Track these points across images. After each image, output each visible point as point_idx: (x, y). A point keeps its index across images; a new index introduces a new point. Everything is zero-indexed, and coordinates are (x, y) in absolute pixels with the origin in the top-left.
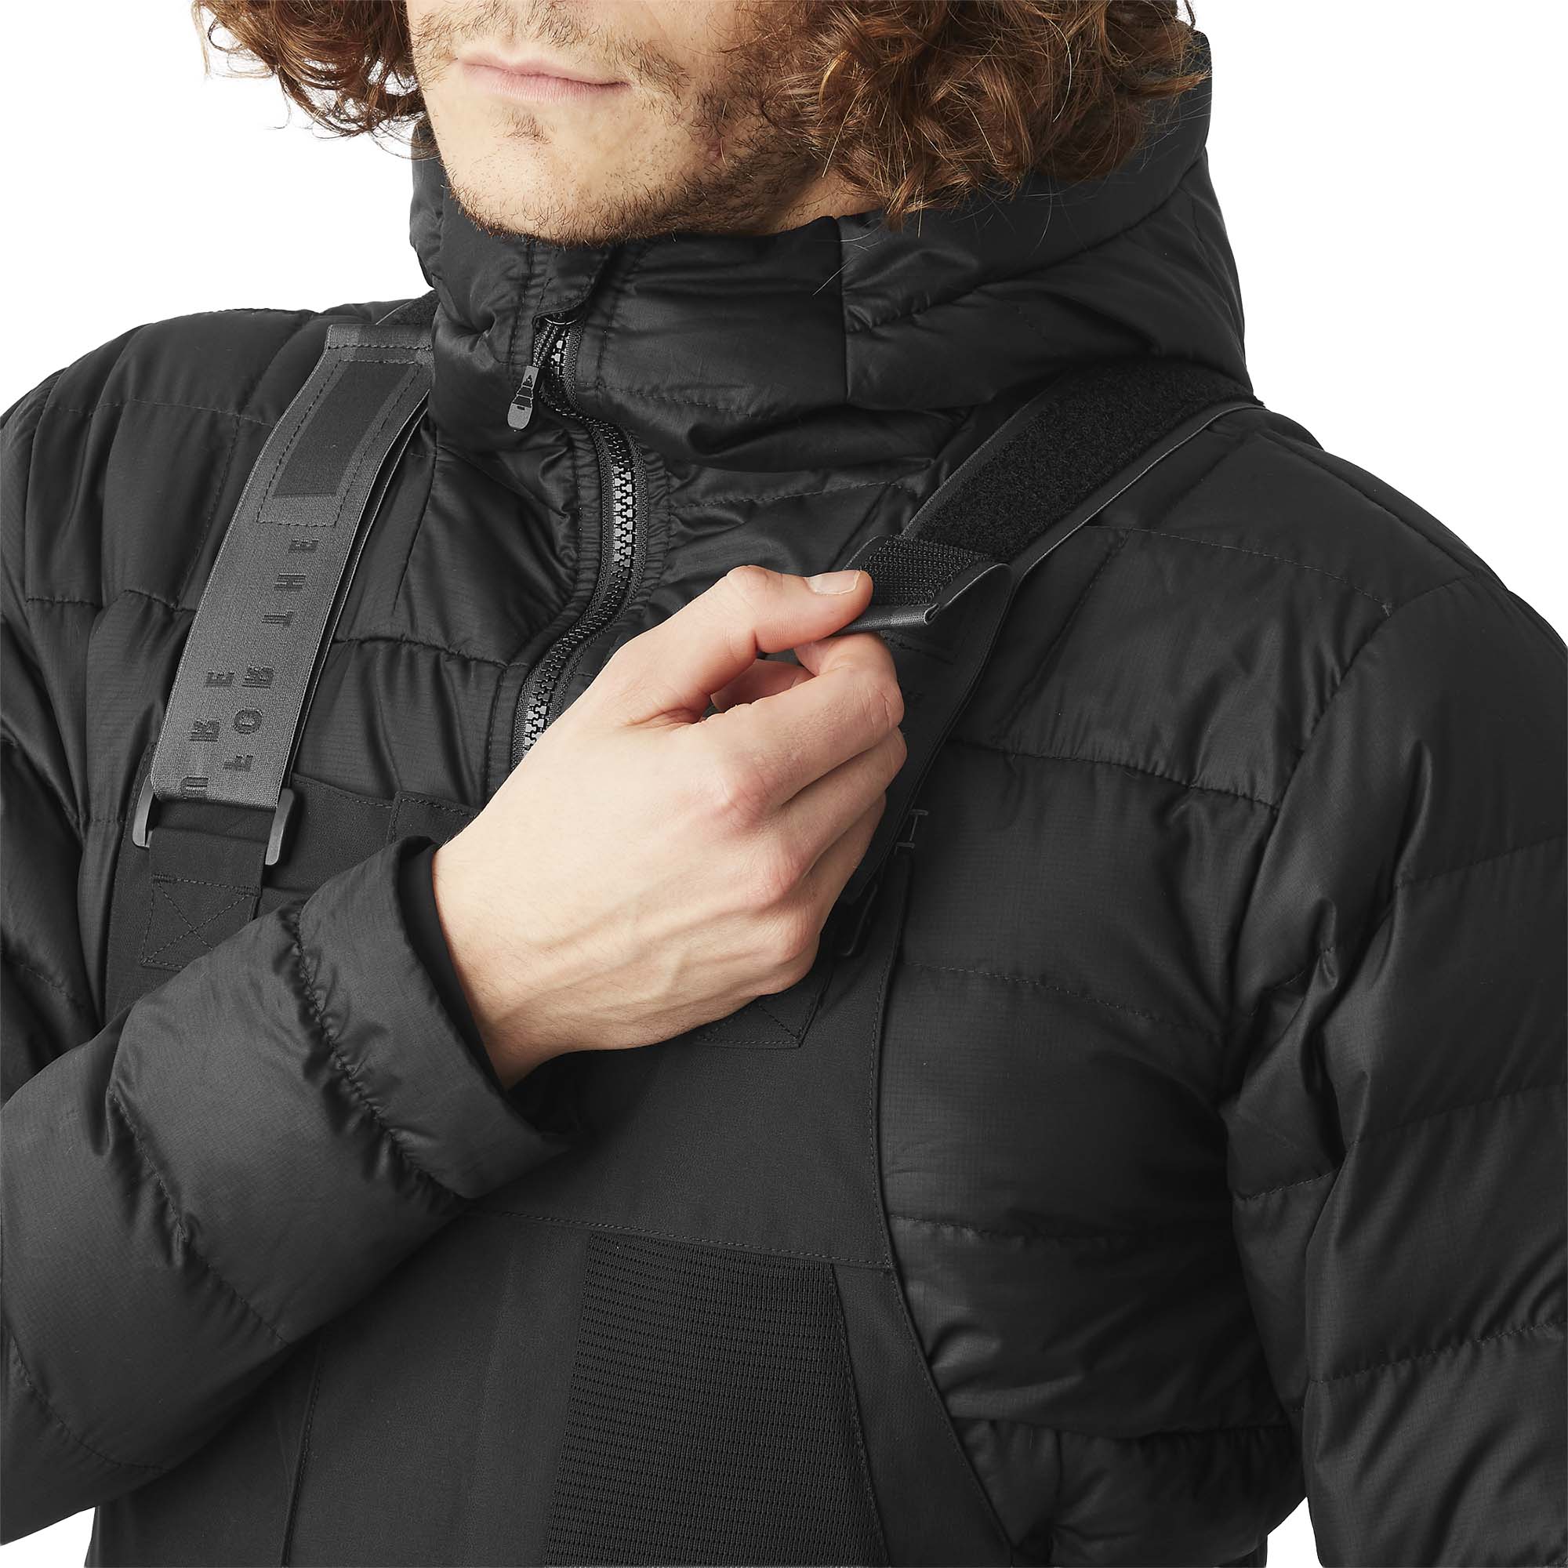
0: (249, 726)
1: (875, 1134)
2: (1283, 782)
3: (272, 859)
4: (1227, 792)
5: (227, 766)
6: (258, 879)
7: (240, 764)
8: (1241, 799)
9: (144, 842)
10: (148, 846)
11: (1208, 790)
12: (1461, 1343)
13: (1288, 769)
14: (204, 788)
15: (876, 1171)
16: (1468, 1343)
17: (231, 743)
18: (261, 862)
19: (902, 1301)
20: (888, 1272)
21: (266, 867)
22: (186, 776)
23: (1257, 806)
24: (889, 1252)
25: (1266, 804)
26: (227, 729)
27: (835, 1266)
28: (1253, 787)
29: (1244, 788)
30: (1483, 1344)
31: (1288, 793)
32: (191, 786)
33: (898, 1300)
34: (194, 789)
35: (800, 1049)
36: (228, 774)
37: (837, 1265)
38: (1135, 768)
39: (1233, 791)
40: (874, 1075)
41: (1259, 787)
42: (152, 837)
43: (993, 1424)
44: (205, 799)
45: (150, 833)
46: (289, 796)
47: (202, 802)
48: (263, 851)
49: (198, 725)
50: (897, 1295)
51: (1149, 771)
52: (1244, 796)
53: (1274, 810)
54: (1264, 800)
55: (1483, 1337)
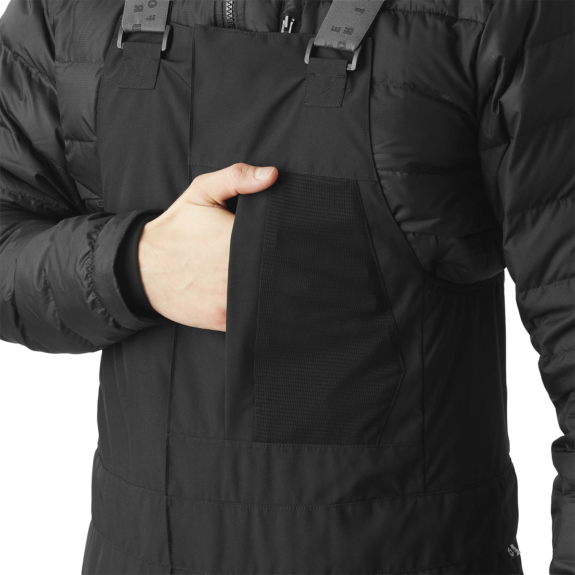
0: (153, 5)
1: (369, 135)
2: (486, 15)
3: (164, 48)
4: (469, 20)
5: (147, 19)
6: (159, 56)
7: (151, 18)
8: (473, 22)
9: (121, 47)
10: (122, 48)
11: (463, 19)
12: (553, 201)
13: (489, 11)
14: (140, 27)
15: (370, 148)
16: (555, 201)
17: (148, 11)
18: (160, 50)
19: (381, 191)
20: (376, 182)
21: (162, 51)
22: (134, 24)
23: (479, 24)
24: (376, 175)
25: (481, 23)
26: (146, 7)
27: (357, 181)
28: (477, 18)
29: (474, 18)
30: (561, 202)
31: (488, 19)
32: (136, 27)
33: (379, 191)
34: (137, 28)
35: (341, 107)
36: (147, 22)
37: (358, 180)
38: (439, 13)
39: (470, 19)
40: (367, 115)
41: (479, 18)
42: (124, 44)
43: (414, 233)
44: (141, 31)
45: (123, 44)
46: (169, 27)
47: (140, 32)
48: (161, 46)
49: (136, 6)
50: (379, 189)
51: (443, 14)
52: (474, 21)
53: (484, 25)
54: (481, 22)
55: (561, 199)
